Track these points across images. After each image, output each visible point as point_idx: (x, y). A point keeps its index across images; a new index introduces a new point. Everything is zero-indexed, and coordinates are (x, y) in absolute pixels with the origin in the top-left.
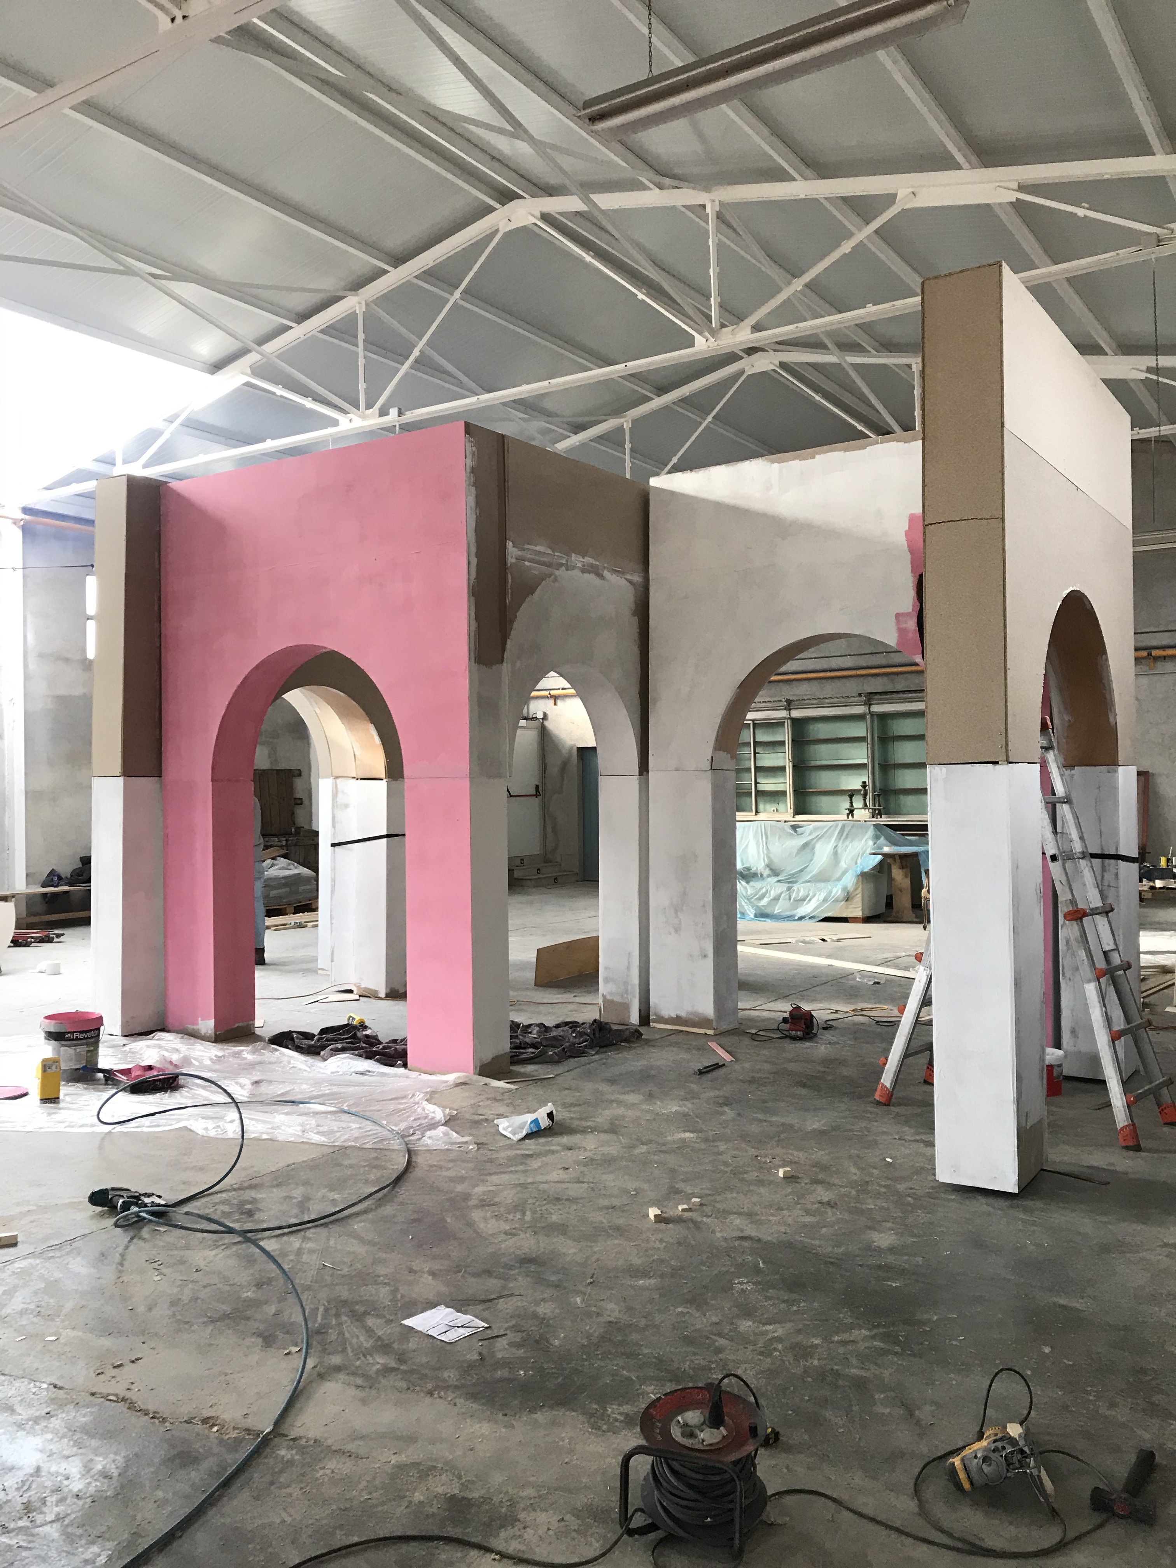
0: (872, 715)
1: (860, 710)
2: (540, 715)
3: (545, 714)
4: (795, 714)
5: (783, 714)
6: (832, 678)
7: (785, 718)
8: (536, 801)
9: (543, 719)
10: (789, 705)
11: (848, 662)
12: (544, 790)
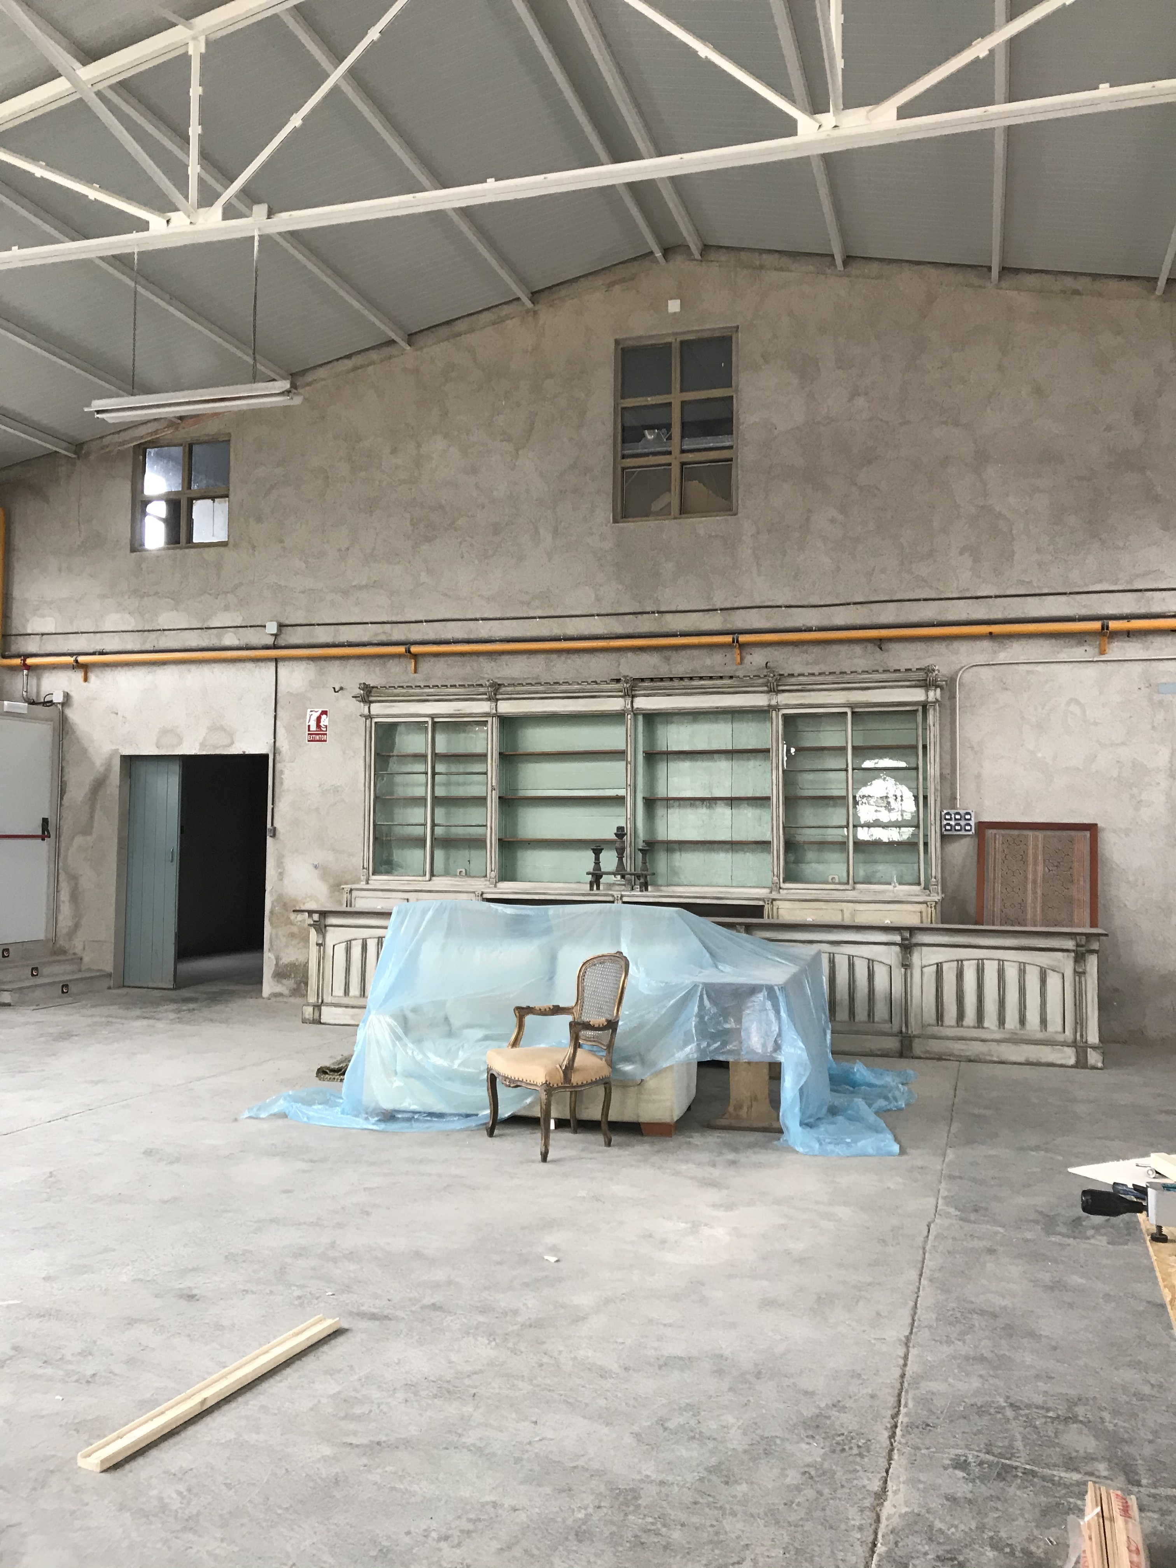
0: (636, 713)
1: (616, 704)
2: (58, 698)
3: (67, 696)
4: (506, 707)
5: (484, 707)
6: (569, 651)
7: (487, 715)
8: (43, 847)
9: (63, 704)
10: (495, 691)
11: (597, 626)
12: (58, 829)
